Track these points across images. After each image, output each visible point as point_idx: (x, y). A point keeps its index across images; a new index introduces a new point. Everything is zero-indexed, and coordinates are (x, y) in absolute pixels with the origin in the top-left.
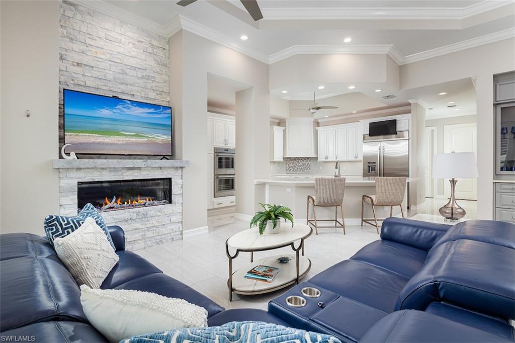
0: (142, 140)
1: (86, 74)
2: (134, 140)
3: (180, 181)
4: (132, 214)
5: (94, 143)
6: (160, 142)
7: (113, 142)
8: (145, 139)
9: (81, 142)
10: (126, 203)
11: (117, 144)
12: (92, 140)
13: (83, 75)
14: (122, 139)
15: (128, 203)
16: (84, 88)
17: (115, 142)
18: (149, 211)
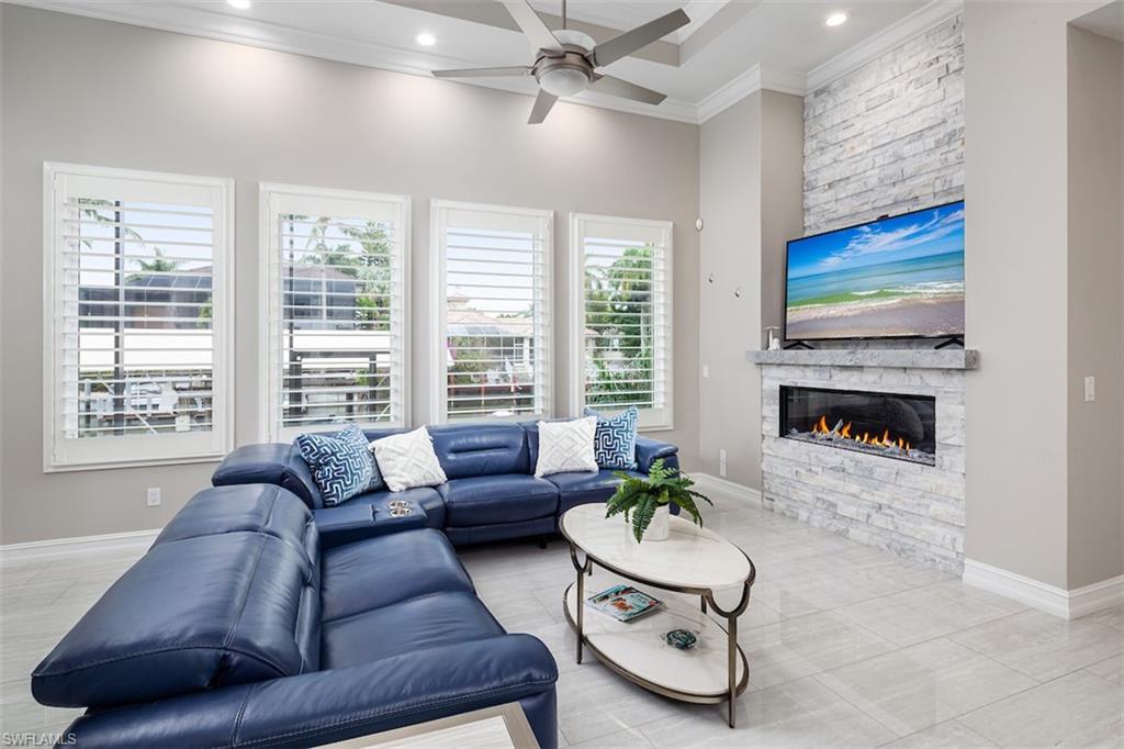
0: (891, 302)
1: (841, 196)
2: (874, 304)
3: (958, 409)
4: (846, 461)
5: (816, 319)
6: (931, 301)
7: (839, 314)
8: (896, 300)
9: (801, 319)
10: (858, 438)
11: (846, 317)
12: (814, 314)
13: (837, 200)
14: (854, 307)
15: (862, 439)
16: (837, 223)
17: (845, 314)
18: (878, 466)
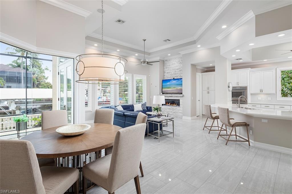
0: (175, 89)
1: (169, 75)
3: (182, 101)
6: (179, 89)
9: (164, 90)
10: (171, 105)
14: (171, 89)
